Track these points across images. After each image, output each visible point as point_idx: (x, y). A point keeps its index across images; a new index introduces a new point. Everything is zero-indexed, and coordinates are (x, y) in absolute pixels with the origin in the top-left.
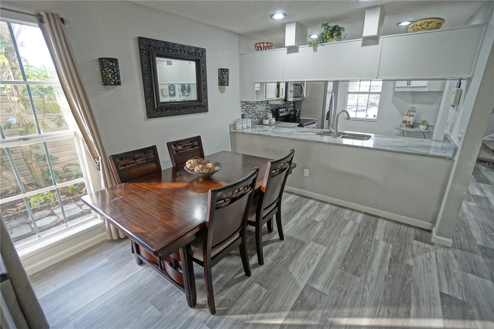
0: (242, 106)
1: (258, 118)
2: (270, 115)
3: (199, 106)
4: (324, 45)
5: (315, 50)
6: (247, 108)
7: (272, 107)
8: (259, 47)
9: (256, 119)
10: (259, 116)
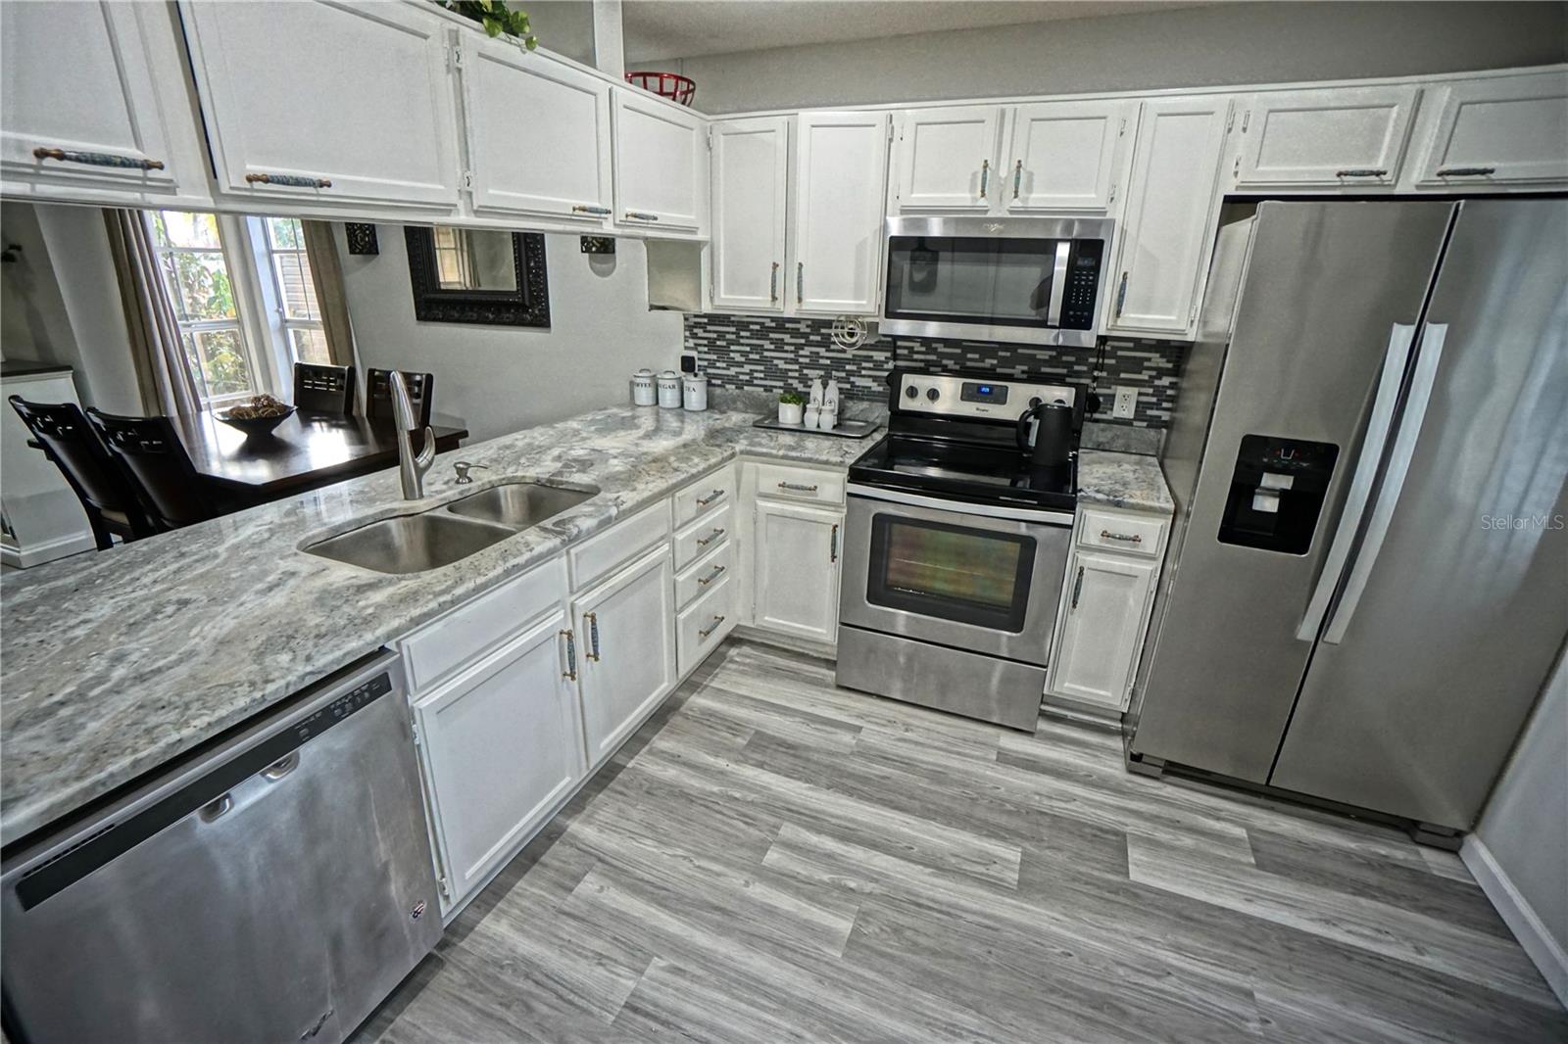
0: (688, 329)
6: (721, 338)
9: (775, 390)
10: (795, 383)
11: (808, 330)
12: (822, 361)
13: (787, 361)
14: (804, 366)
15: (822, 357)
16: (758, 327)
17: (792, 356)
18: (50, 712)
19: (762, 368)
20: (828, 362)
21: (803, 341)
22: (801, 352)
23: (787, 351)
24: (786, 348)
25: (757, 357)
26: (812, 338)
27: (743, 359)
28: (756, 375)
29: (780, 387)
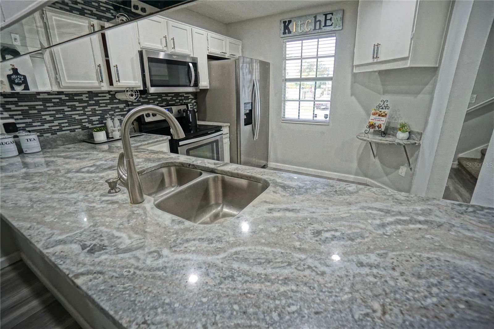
1: (84, 128)
9: (76, 130)
10: (87, 125)
11: (87, 99)
12: (97, 112)
13: (80, 115)
14: (89, 116)
15: (97, 110)
16: (58, 100)
17: (82, 112)
18: (426, 222)
19: (66, 121)
20: (101, 112)
21: (86, 104)
22: (86, 110)
23: (79, 110)
24: (78, 109)
25: (62, 116)
26: (90, 102)
27: (52, 118)
28: (63, 125)
29: (79, 128)
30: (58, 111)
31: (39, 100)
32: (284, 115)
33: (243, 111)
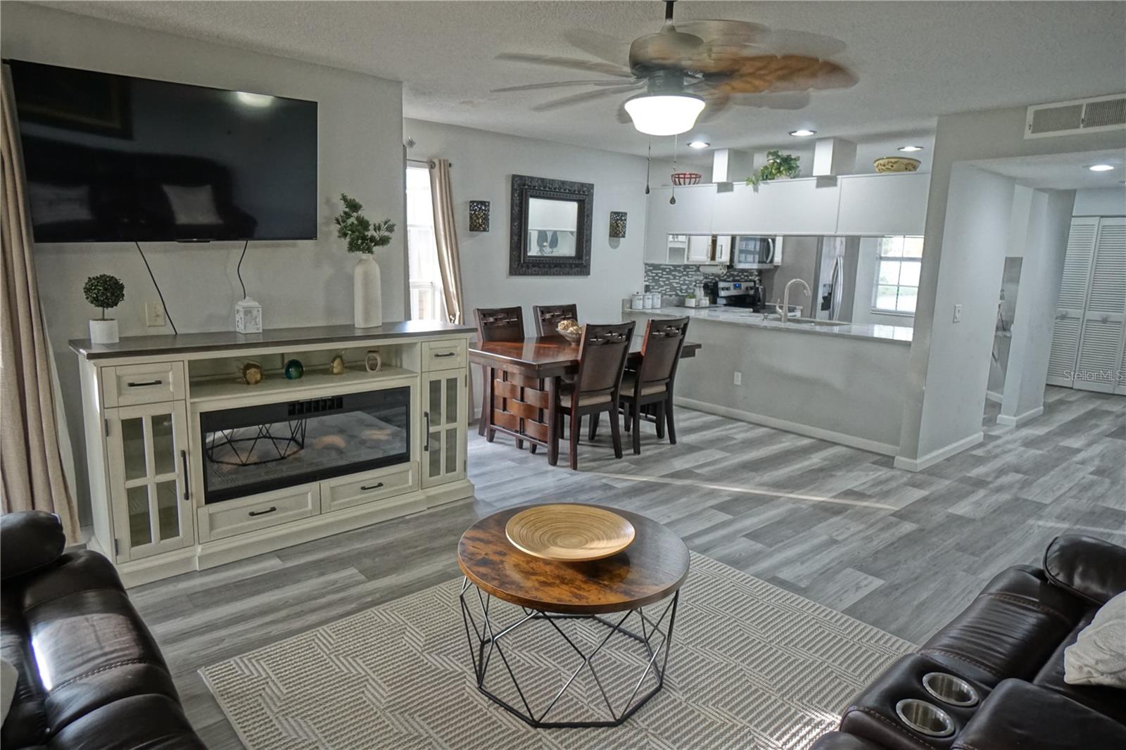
0: (646, 272)
1: (677, 295)
2: (700, 292)
3: (577, 266)
4: (767, 183)
5: (756, 190)
6: (657, 275)
7: (706, 278)
8: (678, 179)
30: (668, 279)
31: (661, 269)
32: (875, 304)
33: (821, 293)
